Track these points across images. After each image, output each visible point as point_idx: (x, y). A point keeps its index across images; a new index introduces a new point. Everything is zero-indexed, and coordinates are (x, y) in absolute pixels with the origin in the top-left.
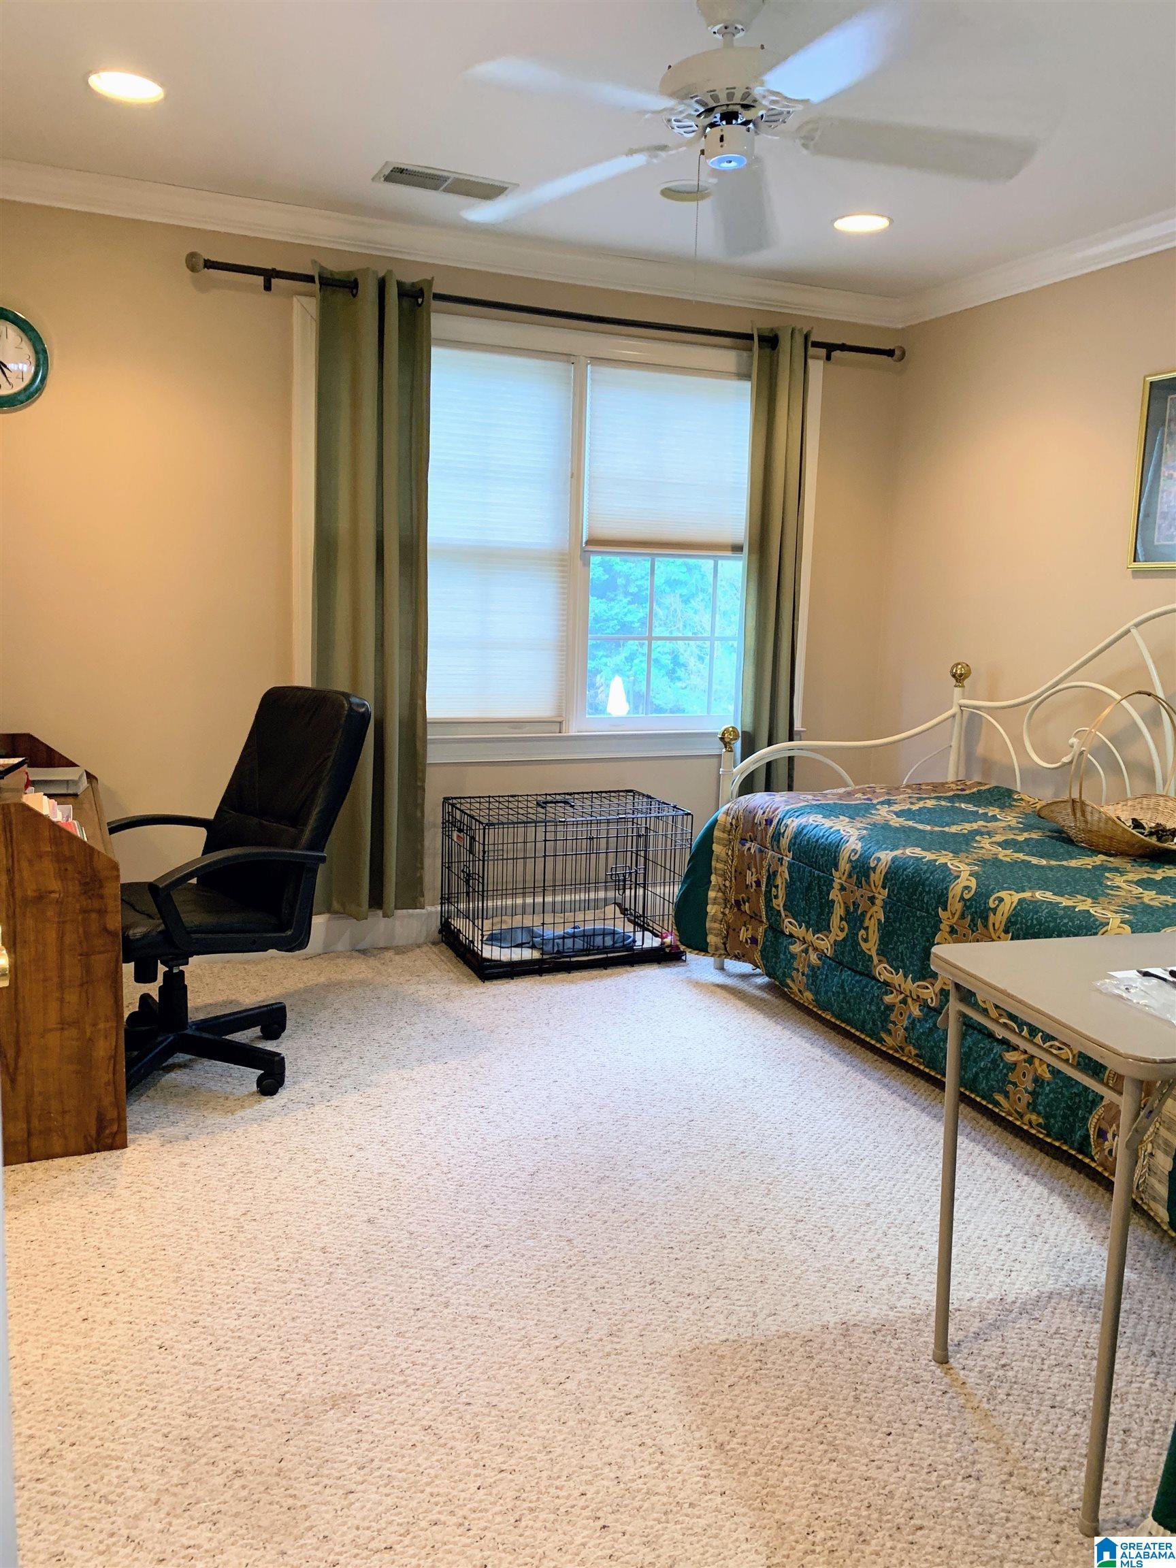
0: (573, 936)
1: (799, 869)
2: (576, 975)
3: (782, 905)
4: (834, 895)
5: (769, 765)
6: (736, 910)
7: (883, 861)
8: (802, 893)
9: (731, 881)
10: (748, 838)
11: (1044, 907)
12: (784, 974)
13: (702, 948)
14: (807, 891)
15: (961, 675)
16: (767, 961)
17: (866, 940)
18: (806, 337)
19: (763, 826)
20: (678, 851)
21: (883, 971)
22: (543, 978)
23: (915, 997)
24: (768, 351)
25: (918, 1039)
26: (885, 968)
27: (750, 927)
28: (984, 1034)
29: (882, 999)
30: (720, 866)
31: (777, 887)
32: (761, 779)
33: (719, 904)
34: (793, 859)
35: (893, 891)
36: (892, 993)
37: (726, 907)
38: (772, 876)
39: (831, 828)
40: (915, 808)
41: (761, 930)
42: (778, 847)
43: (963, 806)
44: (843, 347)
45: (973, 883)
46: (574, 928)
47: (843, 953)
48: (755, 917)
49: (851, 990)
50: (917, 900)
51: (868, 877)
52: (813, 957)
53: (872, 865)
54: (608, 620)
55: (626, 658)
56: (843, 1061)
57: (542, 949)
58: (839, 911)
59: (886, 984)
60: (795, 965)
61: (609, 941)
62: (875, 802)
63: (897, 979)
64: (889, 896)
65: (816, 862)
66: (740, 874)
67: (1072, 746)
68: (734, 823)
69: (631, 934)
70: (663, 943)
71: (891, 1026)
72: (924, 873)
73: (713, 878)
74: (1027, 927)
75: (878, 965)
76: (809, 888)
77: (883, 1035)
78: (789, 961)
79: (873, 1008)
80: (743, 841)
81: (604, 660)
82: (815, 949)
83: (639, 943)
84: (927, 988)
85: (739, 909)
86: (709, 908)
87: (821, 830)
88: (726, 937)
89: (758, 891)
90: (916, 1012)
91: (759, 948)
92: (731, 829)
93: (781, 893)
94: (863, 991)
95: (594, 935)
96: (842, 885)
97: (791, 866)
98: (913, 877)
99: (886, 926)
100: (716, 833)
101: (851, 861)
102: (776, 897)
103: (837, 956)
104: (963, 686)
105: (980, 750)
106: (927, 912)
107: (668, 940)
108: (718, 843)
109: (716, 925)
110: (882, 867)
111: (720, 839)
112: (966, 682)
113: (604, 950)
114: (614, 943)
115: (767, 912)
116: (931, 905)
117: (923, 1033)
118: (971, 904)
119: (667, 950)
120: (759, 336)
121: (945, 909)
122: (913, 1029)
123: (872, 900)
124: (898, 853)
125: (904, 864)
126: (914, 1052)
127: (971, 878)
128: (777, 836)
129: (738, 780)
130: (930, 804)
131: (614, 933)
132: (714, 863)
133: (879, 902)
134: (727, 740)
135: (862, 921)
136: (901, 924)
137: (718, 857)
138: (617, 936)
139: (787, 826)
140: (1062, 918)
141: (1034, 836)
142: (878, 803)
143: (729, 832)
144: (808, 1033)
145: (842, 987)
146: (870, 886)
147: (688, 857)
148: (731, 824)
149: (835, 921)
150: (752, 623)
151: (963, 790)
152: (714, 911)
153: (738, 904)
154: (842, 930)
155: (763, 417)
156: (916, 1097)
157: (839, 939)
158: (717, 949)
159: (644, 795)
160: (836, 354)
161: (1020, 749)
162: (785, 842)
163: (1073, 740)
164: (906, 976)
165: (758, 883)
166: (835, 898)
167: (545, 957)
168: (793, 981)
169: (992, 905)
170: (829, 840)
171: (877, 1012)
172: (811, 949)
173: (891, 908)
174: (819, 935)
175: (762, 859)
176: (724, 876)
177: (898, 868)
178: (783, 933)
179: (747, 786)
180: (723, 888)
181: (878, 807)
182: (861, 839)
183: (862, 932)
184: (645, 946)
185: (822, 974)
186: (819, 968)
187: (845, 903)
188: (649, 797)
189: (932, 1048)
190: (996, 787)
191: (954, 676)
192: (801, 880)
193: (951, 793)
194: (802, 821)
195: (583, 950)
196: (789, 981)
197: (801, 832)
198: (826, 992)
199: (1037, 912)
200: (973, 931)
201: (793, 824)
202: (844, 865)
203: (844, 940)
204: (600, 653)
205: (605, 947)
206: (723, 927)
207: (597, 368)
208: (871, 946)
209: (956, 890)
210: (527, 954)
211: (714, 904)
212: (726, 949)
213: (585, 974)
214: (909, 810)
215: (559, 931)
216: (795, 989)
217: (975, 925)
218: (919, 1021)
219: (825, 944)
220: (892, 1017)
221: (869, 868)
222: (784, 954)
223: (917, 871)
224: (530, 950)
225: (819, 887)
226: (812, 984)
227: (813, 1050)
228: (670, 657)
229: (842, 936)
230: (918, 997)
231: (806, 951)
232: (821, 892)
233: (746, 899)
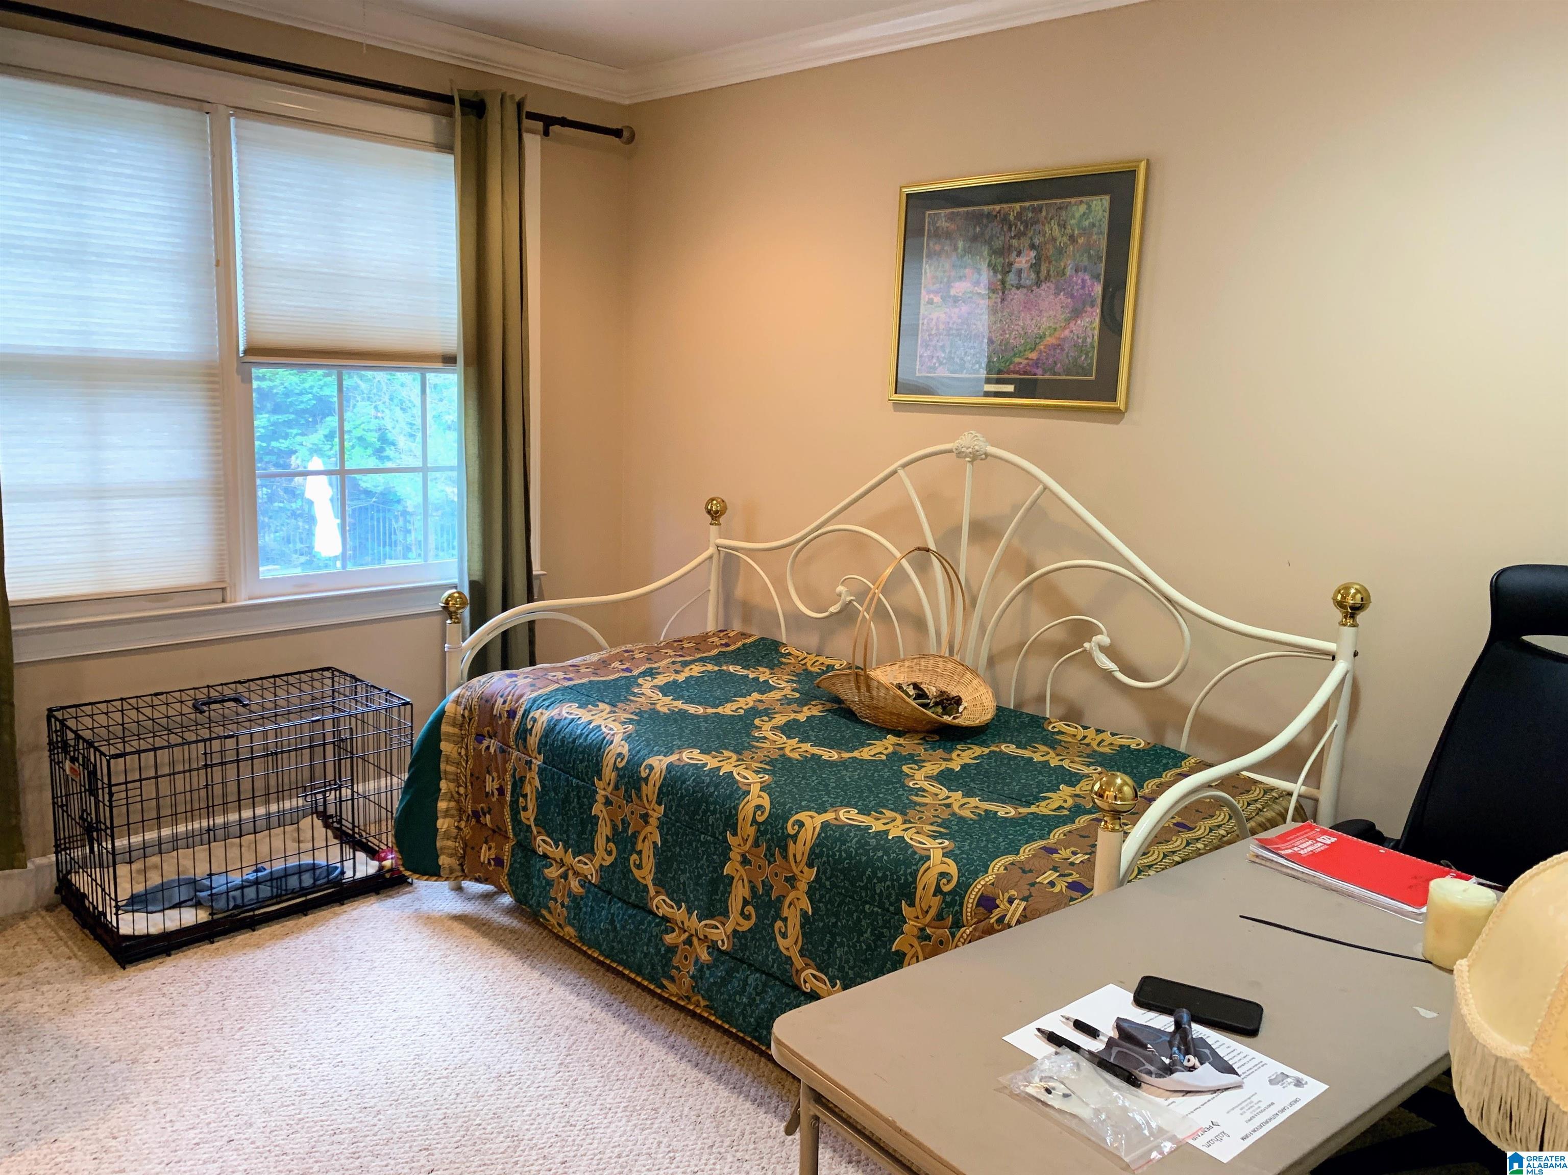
0: (257, 883)
1: (553, 775)
2: (264, 932)
3: (532, 819)
4: (598, 809)
5: (505, 634)
6: (473, 822)
7: (657, 770)
8: (557, 806)
9: (466, 787)
10: (486, 733)
11: (852, 834)
12: (539, 903)
13: (432, 871)
14: (563, 803)
15: (717, 512)
16: (517, 888)
17: (639, 867)
18: (520, 105)
19: (504, 719)
20: (395, 752)
21: (661, 904)
22: (216, 945)
23: (702, 938)
24: (473, 118)
25: (708, 990)
26: (664, 901)
27: (493, 845)
28: (787, 985)
29: (661, 939)
30: (451, 769)
31: (525, 796)
32: (496, 656)
33: (452, 816)
34: (544, 763)
35: (670, 809)
36: (673, 931)
37: (461, 819)
38: (518, 783)
39: (590, 722)
40: (681, 678)
41: (507, 847)
42: (525, 747)
43: (731, 669)
44: (564, 122)
45: (766, 801)
46: (257, 871)
47: (611, 882)
48: (498, 831)
49: (623, 928)
50: (700, 821)
51: (639, 790)
52: (574, 884)
53: (644, 775)
54: (301, 394)
55: (326, 436)
56: (617, 1015)
57: (212, 907)
58: (604, 830)
59: (665, 919)
60: (552, 894)
61: (307, 880)
62: (636, 672)
63: (679, 914)
64: (665, 815)
65: (573, 768)
66: (477, 780)
67: (840, 595)
68: (466, 715)
69: (339, 865)
70: (381, 868)
71: (674, 972)
72: (708, 786)
73: (443, 785)
74: (835, 860)
75: (655, 897)
76: (566, 800)
77: (665, 982)
78: (544, 888)
79: (652, 950)
80: (480, 738)
81: (299, 439)
82: (576, 874)
83: (349, 874)
84: (717, 928)
85: (478, 821)
86: (439, 823)
87: (578, 725)
88: (463, 857)
89: (500, 801)
90: (705, 956)
91: (506, 871)
92: (462, 723)
93: (531, 805)
94: (638, 929)
95: (286, 876)
96: (607, 798)
97: (541, 771)
98: (694, 792)
99: (663, 851)
100: (445, 728)
101: (617, 768)
102: (525, 809)
103: (603, 883)
104: (719, 524)
105: (739, 592)
106: (713, 835)
107: (387, 863)
108: (447, 740)
109: (450, 843)
110: (656, 778)
111: (448, 734)
112: (722, 520)
113: (303, 891)
114: (315, 880)
115: (513, 829)
116: (718, 828)
117: (715, 983)
118: (766, 829)
119: (388, 876)
120: (461, 100)
121: (735, 834)
122: (701, 978)
123: (645, 817)
124: (673, 758)
125: (682, 774)
126: (703, 1003)
127: (763, 794)
128: (523, 733)
129: (469, 656)
130: (696, 670)
131: (313, 868)
132: (443, 766)
133: (653, 821)
134: (452, 609)
135: (634, 844)
136: (681, 849)
137: (448, 757)
138: (318, 872)
139: (535, 720)
140: (875, 849)
141: (815, 712)
142: (639, 676)
143: (461, 727)
144: (571, 978)
145: (612, 922)
146: (641, 800)
147: (408, 760)
148: (463, 716)
149: (600, 841)
150: (474, 450)
151: (727, 645)
152: (445, 826)
153: (476, 815)
154: (610, 853)
155: (472, 200)
156: (709, 1059)
157: (607, 864)
158: (452, 871)
159: (347, 675)
160: (555, 129)
161: (784, 593)
162: (533, 741)
163: (841, 588)
164: (690, 913)
165: (501, 791)
166: (599, 814)
167: (215, 917)
168: (550, 912)
169: (791, 831)
170: (589, 741)
171: (656, 955)
172: (570, 873)
173: (669, 829)
174: (580, 858)
175: (505, 761)
176: (456, 780)
177: (675, 779)
178: (534, 852)
179: (480, 666)
180: (456, 796)
181: (640, 681)
182: (628, 738)
183: (635, 857)
184: (356, 877)
185: (586, 905)
186: (582, 898)
187: (612, 821)
188: (352, 677)
189: (725, 1002)
190: (762, 639)
191: (709, 512)
192: (556, 790)
193: (715, 652)
194: (553, 713)
195: (272, 898)
196: (544, 912)
197: (553, 729)
198: (593, 929)
199: (844, 842)
200: (770, 863)
201: (543, 717)
202: (608, 773)
203: (612, 864)
204: (295, 431)
205: (302, 889)
206: (459, 845)
207: (245, 123)
208: (646, 874)
209: (746, 810)
210: (189, 917)
211: (445, 817)
212: (463, 871)
213: (276, 928)
214: (675, 682)
215: (236, 878)
216: (553, 921)
217: (773, 855)
218: (708, 968)
219: (589, 868)
220: (675, 962)
221: (640, 779)
222: (539, 879)
223: (698, 782)
224: (193, 911)
225: (579, 798)
226: (574, 918)
227: (580, 1004)
228: (376, 435)
229: (609, 860)
230: (706, 937)
231: (565, 876)
232: (581, 805)
233: (486, 810)
